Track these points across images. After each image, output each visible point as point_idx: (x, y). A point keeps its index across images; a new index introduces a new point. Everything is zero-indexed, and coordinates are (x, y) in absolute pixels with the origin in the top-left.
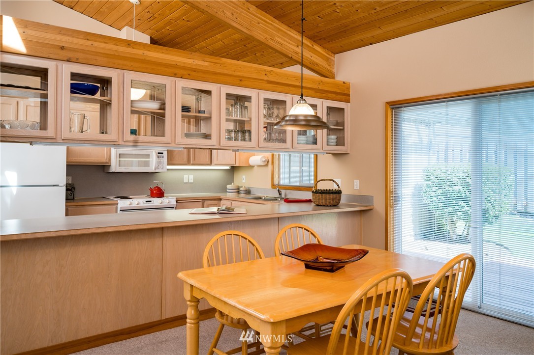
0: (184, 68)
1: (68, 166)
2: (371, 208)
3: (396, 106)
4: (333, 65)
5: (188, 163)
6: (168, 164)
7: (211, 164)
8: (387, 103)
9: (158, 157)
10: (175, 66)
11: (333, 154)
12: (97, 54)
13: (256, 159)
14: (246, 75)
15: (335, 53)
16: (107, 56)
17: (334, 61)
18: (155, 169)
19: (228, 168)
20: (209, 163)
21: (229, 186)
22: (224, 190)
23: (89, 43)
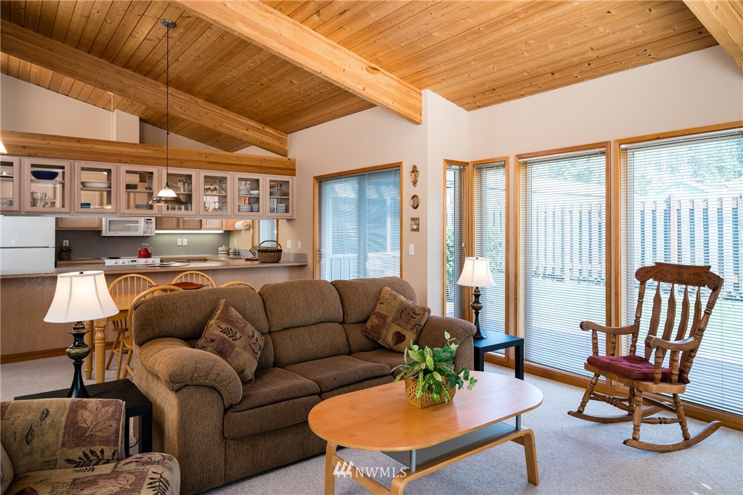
0: (128, 156)
1: (56, 231)
2: (306, 264)
3: (321, 180)
4: (286, 143)
5: (178, 228)
6: (157, 229)
7: (201, 228)
8: (315, 177)
9: (147, 223)
10: (120, 155)
11: (287, 219)
12: (53, 149)
13: (239, 224)
14: (186, 158)
15: (288, 134)
16: (62, 150)
17: (287, 140)
18: (144, 233)
19: (221, 232)
20: (199, 227)
21: (220, 249)
22: (217, 252)
23: (46, 142)
